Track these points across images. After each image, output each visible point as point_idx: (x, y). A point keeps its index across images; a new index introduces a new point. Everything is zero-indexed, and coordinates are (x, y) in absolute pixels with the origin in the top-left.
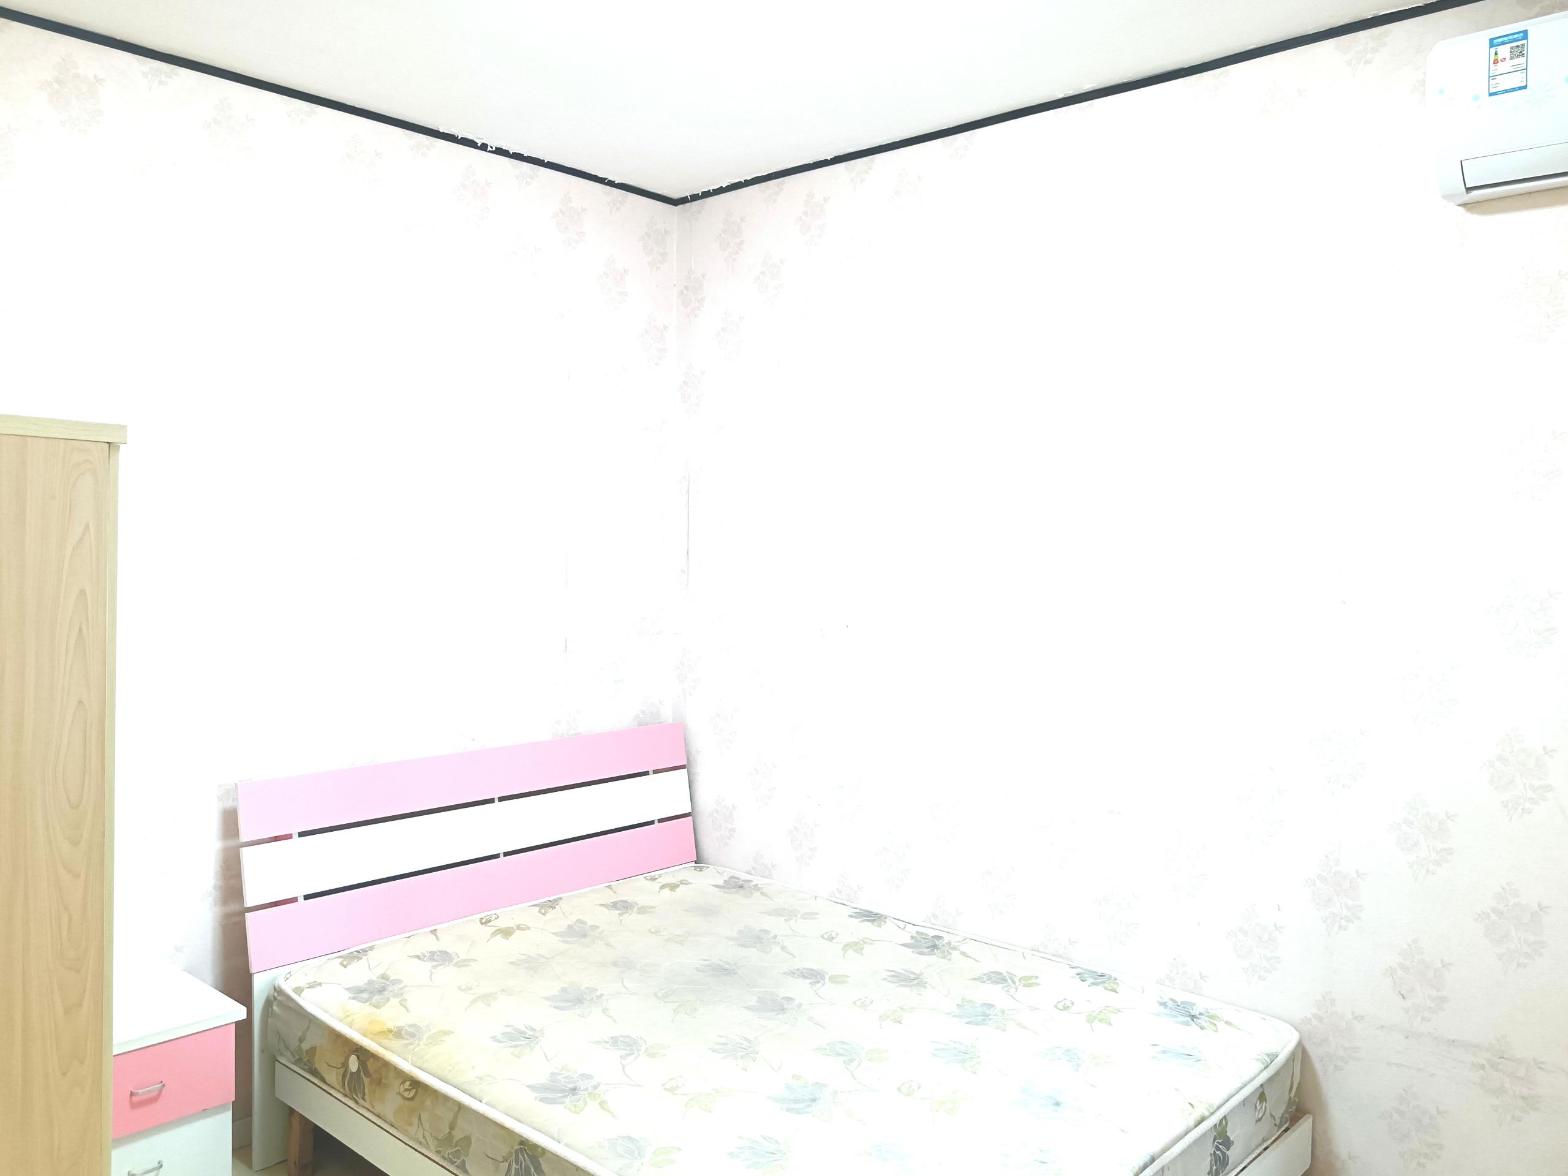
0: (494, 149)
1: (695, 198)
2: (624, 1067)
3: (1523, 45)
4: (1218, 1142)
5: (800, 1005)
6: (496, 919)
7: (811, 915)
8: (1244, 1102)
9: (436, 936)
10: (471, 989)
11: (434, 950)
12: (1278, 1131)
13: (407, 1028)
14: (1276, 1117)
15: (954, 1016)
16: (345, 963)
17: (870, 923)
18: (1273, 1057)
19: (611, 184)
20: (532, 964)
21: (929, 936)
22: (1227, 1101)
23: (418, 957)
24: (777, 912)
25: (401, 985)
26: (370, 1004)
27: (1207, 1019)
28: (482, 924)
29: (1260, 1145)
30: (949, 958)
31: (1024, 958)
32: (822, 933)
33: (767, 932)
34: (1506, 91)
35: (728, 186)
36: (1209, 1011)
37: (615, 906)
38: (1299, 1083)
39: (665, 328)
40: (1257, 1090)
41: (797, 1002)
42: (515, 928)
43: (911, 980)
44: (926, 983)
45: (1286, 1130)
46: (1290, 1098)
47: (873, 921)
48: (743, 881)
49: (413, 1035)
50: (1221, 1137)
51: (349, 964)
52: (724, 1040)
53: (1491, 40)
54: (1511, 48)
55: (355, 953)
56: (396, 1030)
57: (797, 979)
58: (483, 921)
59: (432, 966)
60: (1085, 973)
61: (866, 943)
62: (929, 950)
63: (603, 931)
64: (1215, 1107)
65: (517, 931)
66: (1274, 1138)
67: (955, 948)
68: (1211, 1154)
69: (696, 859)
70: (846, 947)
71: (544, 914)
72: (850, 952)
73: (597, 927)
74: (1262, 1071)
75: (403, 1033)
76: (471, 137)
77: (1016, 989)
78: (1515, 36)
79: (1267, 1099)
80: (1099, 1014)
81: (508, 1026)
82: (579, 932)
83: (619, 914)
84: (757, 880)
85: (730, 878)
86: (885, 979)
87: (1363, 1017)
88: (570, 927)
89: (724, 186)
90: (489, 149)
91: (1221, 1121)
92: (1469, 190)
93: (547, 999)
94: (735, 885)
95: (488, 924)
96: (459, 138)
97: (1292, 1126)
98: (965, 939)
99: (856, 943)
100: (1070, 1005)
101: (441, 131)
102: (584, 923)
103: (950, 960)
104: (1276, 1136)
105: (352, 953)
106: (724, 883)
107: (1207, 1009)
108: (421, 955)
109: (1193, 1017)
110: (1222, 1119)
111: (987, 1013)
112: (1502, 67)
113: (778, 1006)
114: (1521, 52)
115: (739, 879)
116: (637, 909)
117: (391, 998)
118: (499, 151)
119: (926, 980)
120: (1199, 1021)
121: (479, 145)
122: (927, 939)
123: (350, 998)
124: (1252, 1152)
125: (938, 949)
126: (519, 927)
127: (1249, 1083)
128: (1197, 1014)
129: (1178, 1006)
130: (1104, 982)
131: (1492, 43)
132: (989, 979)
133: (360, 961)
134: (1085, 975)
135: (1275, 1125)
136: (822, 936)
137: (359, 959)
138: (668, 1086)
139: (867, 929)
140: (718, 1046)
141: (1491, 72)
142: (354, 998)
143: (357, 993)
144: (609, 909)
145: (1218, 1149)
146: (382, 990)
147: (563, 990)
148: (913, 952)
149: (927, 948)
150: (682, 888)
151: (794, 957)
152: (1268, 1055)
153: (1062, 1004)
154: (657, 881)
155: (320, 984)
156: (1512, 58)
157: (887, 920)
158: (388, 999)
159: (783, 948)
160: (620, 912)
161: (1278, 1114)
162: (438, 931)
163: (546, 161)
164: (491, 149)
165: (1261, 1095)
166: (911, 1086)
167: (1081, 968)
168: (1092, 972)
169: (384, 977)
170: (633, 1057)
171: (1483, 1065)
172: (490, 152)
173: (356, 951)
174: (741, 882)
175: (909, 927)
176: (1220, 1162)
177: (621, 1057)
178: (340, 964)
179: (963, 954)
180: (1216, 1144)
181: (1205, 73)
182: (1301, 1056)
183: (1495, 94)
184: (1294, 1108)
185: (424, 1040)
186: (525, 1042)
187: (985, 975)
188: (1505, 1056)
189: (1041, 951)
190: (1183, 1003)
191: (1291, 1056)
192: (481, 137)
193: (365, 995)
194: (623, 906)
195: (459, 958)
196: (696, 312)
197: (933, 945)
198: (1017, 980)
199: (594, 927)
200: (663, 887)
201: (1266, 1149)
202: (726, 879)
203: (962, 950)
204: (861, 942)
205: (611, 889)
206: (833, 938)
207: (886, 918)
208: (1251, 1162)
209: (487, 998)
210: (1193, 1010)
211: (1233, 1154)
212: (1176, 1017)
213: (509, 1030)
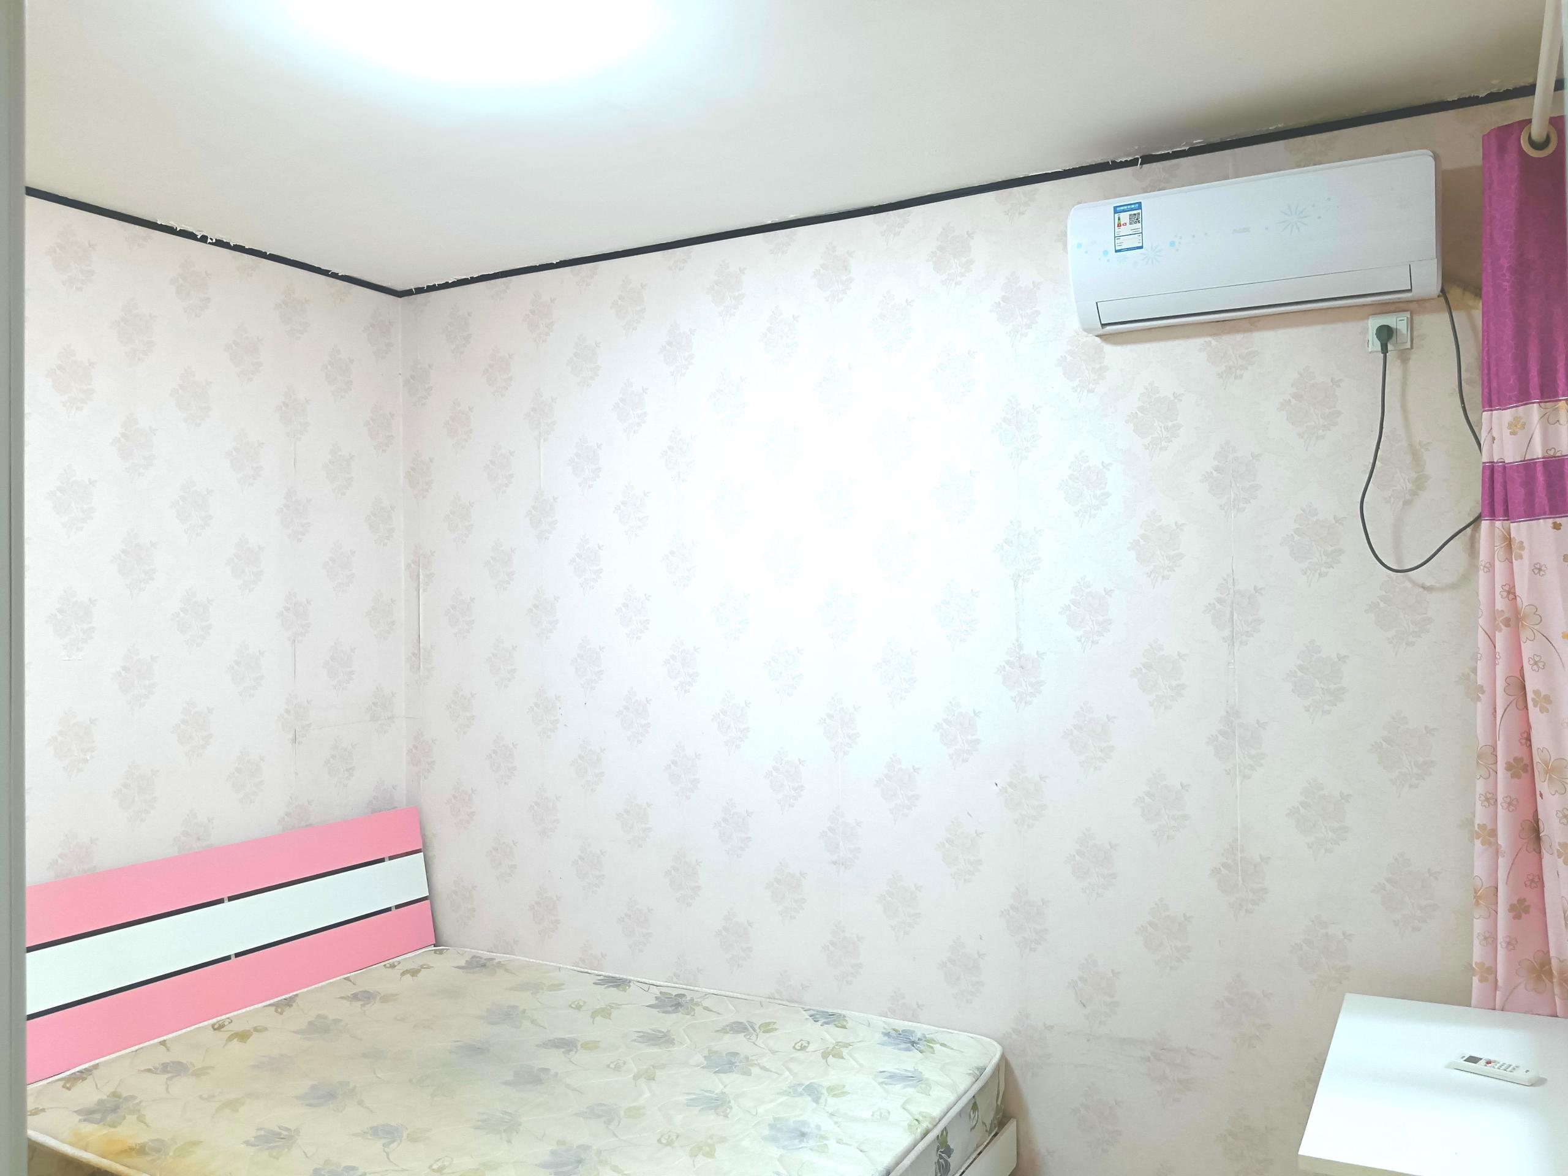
0: (214, 241)
1: (420, 291)
2: (388, 1155)
3: (1139, 214)
4: (940, 1152)
5: (556, 1074)
6: (229, 1023)
7: (557, 987)
8: (960, 1113)
9: (166, 1047)
10: (213, 1096)
11: (167, 1061)
12: (989, 1136)
13: (150, 1143)
14: (987, 1124)
15: (702, 1067)
16: (68, 1085)
17: (615, 989)
18: (982, 1070)
19: (335, 276)
20: (276, 1066)
21: (672, 995)
22: (947, 1113)
23: (149, 1070)
24: (524, 987)
25: (137, 1101)
26: (104, 1124)
27: (925, 1043)
28: (215, 1029)
29: (975, 1150)
30: (692, 1013)
31: (762, 1006)
32: (570, 1003)
33: (515, 1007)
34: (1128, 249)
35: (454, 282)
36: (927, 1036)
37: (355, 997)
38: (1004, 1092)
39: (392, 415)
40: (970, 1100)
41: (553, 1072)
42: (252, 1031)
43: (661, 1039)
44: (674, 1039)
45: (995, 1135)
46: (997, 1105)
47: (617, 986)
48: (486, 959)
49: (158, 1151)
50: (943, 1146)
51: (72, 1086)
52: (485, 1117)
53: (1115, 208)
54: (1130, 215)
55: (78, 1073)
56: (137, 1147)
57: (549, 1050)
58: (216, 1027)
59: (167, 1079)
60: (817, 1014)
61: (612, 1008)
62: (674, 1008)
63: (347, 1024)
64: (937, 1120)
65: (254, 1033)
66: (985, 1143)
67: (697, 1004)
68: (935, 1163)
69: (434, 943)
70: (595, 1014)
71: (281, 1014)
72: (598, 1019)
73: (340, 1021)
74: (974, 1083)
75: (146, 1149)
76: (190, 229)
77: (757, 1035)
78: (1133, 206)
79: (979, 1110)
80: (832, 1050)
81: (260, 1129)
82: (319, 1028)
83: (361, 1005)
84: (500, 957)
85: (472, 958)
86: (635, 1040)
87: (1052, 1027)
88: (310, 1023)
89: (450, 282)
90: (209, 241)
91: (942, 1132)
92: (1103, 325)
93: (297, 1098)
94: (478, 965)
95: (222, 1029)
96: (178, 230)
97: (1000, 1131)
98: (706, 995)
99: (603, 1010)
100: (807, 1045)
101: (159, 223)
102: (326, 1018)
103: (694, 1015)
104: (987, 1142)
105: (74, 1073)
106: (466, 963)
107: (925, 1035)
108: (152, 1068)
109: (913, 1043)
110: (943, 1130)
111: (733, 1061)
112: (1124, 230)
113: (533, 1078)
114: (1137, 219)
115: (481, 958)
116: (380, 998)
117: (126, 1115)
118: (219, 243)
119: (673, 1037)
120: (918, 1045)
121: (199, 237)
122: (671, 998)
123: (80, 1121)
124: (968, 1158)
125: (682, 1006)
126: (256, 1030)
127: (964, 1095)
128: (917, 1040)
129: (900, 1034)
130: (834, 1021)
131: (1116, 210)
132: (732, 1029)
133: (84, 1082)
134: (818, 1016)
135: (987, 1131)
136: (570, 1006)
137: (84, 1079)
138: (435, 1167)
139: (613, 994)
140: (480, 1123)
141: (1116, 234)
142: (85, 1121)
143: (89, 1114)
144: (351, 1001)
145: (941, 1157)
146: (115, 1109)
147: (313, 1087)
148: (658, 1011)
149: (671, 1007)
150: (423, 972)
151: (545, 1028)
152: (978, 1069)
153: (799, 1044)
154: (396, 968)
155: (43, 1110)
156: (1131, 224)
157: (631, 984)
158: (124, 1118)
159: (533, 1021)
160: (362, 1003)
161: (988, 1123)
162: (167, 1042)
163: (268, 254)
164: (211, 241)
165: (974, 1105)
166: (669, 1136)
167: (813, 1010)
168: (823, 1012)
169: (115, 1095)
170: (395, 1144)
171: (1149, 1058)
172: (210, 243)
173: (78, 1072)
174: (483, 961)
175: (654, 989)
176: (943, 1168)
177: (383, 1146)
178: (63, 1087)
179: (706, 1009)
180: (939, 1153)
181: (891, 212)
182: (1004, 1067)
183: (1120, 251)
184: (1001, 1114)
185: (171, 1154)
186: (280, 1143)
187: (727, 1026)
188: (1165, 1047)
189: (777, 998)
190: (904, 1031)
191: (995, 1069)
192: (201, 230)
193: (98, 1116)
194: (365, 997)
195: (194, 1066)
196: (424, 401)
197: (673, 1003)
198: (757, 1027)
199: (337, 1021)
200: (403, 974)
201: (979, 1154)
202: (468, 960)
203: (704, 1005)
204: (609, 1007)
205: (350, 981)
206: (581, 1006)
207: (630, 982)
208: (969, 1166)
209: (233, 1105)
210: (912, 1036)
211: (953, 1161)
212: (898, 1044)
213: (262, 1132)
